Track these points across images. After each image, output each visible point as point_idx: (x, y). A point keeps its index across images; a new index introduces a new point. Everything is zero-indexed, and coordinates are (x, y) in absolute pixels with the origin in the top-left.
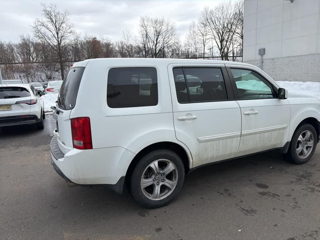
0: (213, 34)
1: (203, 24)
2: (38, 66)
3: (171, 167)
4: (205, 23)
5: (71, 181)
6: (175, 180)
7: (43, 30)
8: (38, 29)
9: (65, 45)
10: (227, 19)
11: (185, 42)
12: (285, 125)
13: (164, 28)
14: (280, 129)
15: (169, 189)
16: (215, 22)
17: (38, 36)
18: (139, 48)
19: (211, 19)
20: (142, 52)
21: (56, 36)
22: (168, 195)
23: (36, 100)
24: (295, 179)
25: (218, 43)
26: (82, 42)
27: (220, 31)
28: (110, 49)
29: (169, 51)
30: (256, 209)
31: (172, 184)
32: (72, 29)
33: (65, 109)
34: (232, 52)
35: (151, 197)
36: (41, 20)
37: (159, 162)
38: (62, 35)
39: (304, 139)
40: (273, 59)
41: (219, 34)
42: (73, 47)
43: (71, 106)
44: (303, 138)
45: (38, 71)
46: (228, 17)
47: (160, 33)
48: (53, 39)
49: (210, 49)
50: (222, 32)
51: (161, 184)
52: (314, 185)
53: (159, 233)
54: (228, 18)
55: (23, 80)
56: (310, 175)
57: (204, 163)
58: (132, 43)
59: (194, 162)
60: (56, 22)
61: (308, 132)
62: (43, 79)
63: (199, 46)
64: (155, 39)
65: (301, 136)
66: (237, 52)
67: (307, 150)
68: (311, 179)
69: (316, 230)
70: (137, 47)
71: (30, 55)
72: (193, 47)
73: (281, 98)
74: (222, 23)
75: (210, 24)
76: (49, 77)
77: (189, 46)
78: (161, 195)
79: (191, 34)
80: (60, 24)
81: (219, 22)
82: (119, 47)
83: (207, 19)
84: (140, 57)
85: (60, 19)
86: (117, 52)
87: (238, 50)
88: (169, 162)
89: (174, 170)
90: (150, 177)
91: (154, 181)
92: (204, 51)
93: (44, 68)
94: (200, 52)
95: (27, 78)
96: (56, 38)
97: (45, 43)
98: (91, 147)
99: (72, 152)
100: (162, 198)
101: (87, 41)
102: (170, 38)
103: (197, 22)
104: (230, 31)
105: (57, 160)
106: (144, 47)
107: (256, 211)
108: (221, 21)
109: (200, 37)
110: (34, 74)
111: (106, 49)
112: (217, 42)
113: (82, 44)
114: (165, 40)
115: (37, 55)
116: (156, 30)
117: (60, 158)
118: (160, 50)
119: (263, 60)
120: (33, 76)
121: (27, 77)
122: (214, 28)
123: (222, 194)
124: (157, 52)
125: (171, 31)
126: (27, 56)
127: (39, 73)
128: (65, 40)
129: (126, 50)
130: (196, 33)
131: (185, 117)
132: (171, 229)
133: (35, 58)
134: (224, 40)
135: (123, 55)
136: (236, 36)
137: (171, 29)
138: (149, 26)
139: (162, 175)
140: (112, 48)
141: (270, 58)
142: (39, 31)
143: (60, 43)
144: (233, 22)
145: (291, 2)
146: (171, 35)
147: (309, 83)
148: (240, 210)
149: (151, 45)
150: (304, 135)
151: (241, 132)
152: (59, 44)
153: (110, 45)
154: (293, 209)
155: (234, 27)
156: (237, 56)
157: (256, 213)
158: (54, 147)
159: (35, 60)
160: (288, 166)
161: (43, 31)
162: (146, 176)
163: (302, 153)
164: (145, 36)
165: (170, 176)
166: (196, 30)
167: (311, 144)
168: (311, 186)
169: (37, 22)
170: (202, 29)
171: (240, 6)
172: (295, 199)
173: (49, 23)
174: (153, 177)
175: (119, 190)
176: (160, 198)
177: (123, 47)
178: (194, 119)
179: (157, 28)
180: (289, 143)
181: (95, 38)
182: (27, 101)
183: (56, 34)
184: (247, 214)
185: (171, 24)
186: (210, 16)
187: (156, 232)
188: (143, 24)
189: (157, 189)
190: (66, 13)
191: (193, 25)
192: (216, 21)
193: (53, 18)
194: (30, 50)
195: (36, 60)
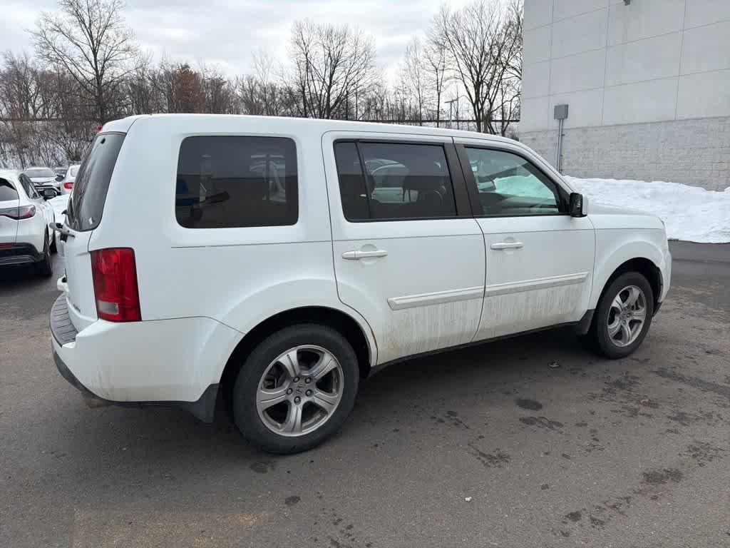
0: (458, 69)
1: (437, 43)
2: (46, 129)
3: (328, 362)
4: (441, 41)
5: (93, 394)
6: (337, 390)
7: (60, 41)
8: (45, 38)
9: (112, 81)
10: (490, 34)
11: (396, 85)
12: (583, 274)
13: (348, 50)
14: (571, 282)
15: (324, 412)
16: (464, 41)
17: (48, 56)
18: (291, 93)
19: (455, 33)
20: (297, 102)
21: (91, 57)
22: (322, 424)
23: (34, 209)
24: (600, 390)
25: (469, 88)
26: (156, 75)
27: (475, 61)
28: (222, 92)
29: (359, 102)
30: (510, 453)
31: (328, 401)
32: (129, 42)
33: (81, 230)
34: (500, 110)
35: (279, 431)
36: (53, 18)
37: (299, 353)
38: (106, 56)
39: (626, 305)
40: (584, 130)
41: (473, 69)
42: (132, 85)
43: (91, 222)
44: (624, 301)
45: (47, 141)
46: (494, 30)
47: (338, 61)
48: (85, 65)
49: (453, 101)
50: (478, 64)
51: (305, 400)
52: (638, 402)
53: (292, 507)
54: (493, 32)
55: (10, 159)
56: (633, 381)
57: (404, 354)
58: (274, 82)
59: (381, 353)
60: (90, 25)
61: (634, 289)
62: (60, 159)
63: (429, 94)
64: (328, 74)
65: (618, 298)
66: (512, 110)
67: (631, 329)
68: (635, 389)
69: (628, 495)
70: (285, 90)
71: (28, 102)
72: (413, 96)
73: (574, 215)
74: (479, 45)
75: (452, 45)
76: (74, 155)
77: (404, 92)
78: (304, 425)
79: (410, 66)
80: (101, 30)
81: (472, 42)
82: (243, 89)
83: (446, 33)
84: (292, 115)
85: (101, 18)
86: (240, 100)
87: (513, 107)
88: (323, 353)
89: (335, 369)
90: (280, 385)
91: (287, 393)
92: (438, 106)
93: (62, 134)
94: (431, 108)
95: (20, 157)
96: (90, 62)
97: (64, 74)
98: (137, 317)
99: (94, 327)
100: (306, 432)
101: (167, 73)
102: (361, 73)
103: (423, 39)
104: (497, 62)
105: (61, 346)
106: (300, 91)
107: (508, 457)
108: (478, 41)
109: (430, 74)
110: (38, 146)
111: (212, 94)
112: (467, 87)
113: (156, 78)
114: (350, 76)
115: (46, 104)
116: (330, 54)
117: (67, 341)
118: (338, 100)
119: (562, 129)
120: (33, 152)
121: (20, 153)
122: (461, 54)
123: (442, 421)
124: (332, 102)
125: (363, 57)
126: (21, 103)
127: (49, 145)
128: (114, 68)
129: (260, 97)
130: (422, 63)
131: (360, 252)
132: (321, 497)
133: (41, 109)
134: (482, 82)
135: (253, 109)
136: (509, 75)
137: (365, 51)
138: (313, 43)
139: (308, 380)
140: (227, 92)
141: (577, 126)
142: (48, 45)
143: (102, 75)
144: (504, 43)
145: (624, 3)
146: (363, 66)
147: (658, 185)
148: (476, 455)
149: (317, 87)
150: (625, 296)
151: (485, 287)
152: (99, 77)
153: (222, 84)
154: (588, 453)
155: (505, 54)
156: (512, 121)
157: (507, 461)
158: (58, 318)
159: (39, 114)
160: (590, 363)
161: (59, 45)
162: (272, 383)
163: (620, 335)
164: (303, 65)
165: (325, 383)
166: (420, 57)
167: (640, 314)
168: (633, 404)
169: (43, 23)
170: (435, 56)
171: (520, 6)
172: (595, 431)
173: (74, 24)
174: (286, 385)
175: (206, 414)
176: (301, 431)
177: (252, 91)
178: (379, 257)
179: (331, 49)
180: (593, 312)
181: (187, 66)
182: (10, 210)
183: (91, 51)
184: (489, 464)
185: (363, 39)
186: (453, 26)
187: (285, 505)
188: (300, 38)
189: (296, 412)
190: (117, 4)
191: (415, 46)
192: (467, 39)
193: (85, 15)
194: (27, 89)
195: (44, 114)
